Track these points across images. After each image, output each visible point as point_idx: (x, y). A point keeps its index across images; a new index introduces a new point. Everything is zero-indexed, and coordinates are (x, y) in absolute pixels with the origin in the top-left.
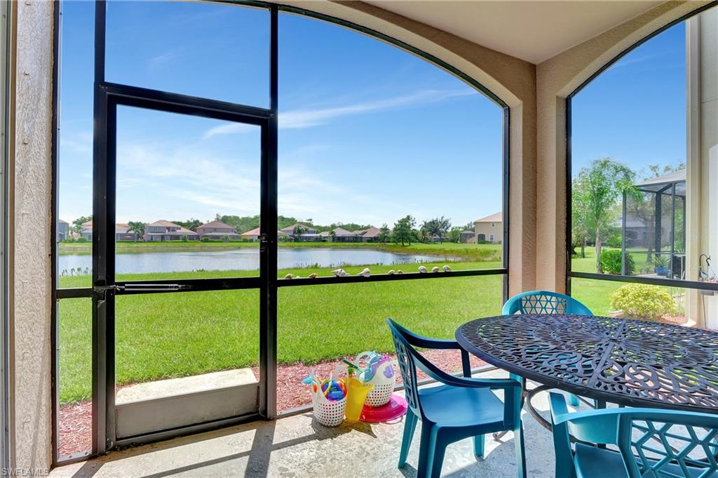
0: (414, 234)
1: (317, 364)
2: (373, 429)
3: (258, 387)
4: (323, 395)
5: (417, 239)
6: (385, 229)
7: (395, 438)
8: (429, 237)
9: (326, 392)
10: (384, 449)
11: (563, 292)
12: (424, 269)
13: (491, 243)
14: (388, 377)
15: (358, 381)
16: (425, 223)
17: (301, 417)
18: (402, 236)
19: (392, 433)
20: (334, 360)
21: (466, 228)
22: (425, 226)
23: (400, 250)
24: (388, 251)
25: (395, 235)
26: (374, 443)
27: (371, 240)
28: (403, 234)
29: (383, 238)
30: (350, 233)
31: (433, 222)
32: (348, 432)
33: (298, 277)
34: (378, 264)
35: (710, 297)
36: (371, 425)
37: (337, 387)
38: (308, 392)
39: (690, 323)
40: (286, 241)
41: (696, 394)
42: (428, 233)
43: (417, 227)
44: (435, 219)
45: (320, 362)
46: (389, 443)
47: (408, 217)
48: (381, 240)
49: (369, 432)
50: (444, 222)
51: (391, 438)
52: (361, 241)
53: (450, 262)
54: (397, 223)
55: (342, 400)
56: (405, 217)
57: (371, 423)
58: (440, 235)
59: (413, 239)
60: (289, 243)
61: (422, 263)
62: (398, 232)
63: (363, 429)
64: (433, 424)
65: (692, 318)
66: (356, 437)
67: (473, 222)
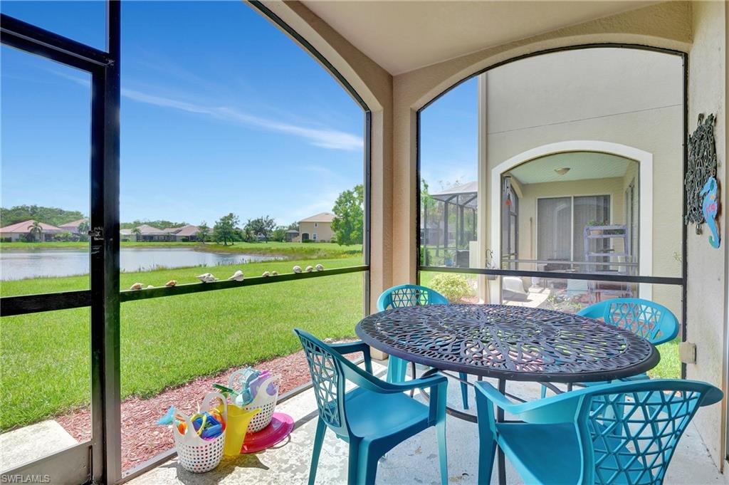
0: (238, 233)
1: (160, 394)
2: (260, 459)
3: (91, 447)
4: (196, 435)
5: (241, 237)
6: (204, 228)
7: (290, 463)
8: (253, 236)
9: (200, 431)
10: (283, 480)
11: (414, 284)
12: (299, 269)
13: (314, 242)
14: (271, 394)
15: (235, 407)
16: (249, 221)
17: (160, 472)
18: (225, 235)
19: (285, 457)
20: (183, 385)
21: (290, 228)
22: (249, 225)
23: (222, 249)
24: (209, 252)
25: (217, 234)
26: (269, 476)
27: (186, 239)
28: (225, 233)
29: (201, 237)
30: (162, 231)
31: (258, 221)
32: (231, 473)
33: (150, 287)
34: (200, 266)
35: (492, 281)
36: (257, 455)
37: (212, 421)
38: (156, 433)
39: (482, 302)
40: (67, 241)
41: (533, 362)
42: (252, 232)
43: (241, 225)
44: (260, 218)
45: (163, 391)
46: (286, 471)
47: (231, 215)
48: (198, 239)
49: (258, 464)
50: (270, 222)
51: (286, 464)
52: (175, 241)
53: (280, 261)
54: (219, 221)
55: (221, 436)
56: (227, 214)
57: (256, 452)
58: (265, 234)
59: (237, 237)
60: (72, 243)
61: (250, 263)
62: (220, 230)
63: (249, 462)
64: (360, 439)
65: (482, 298)
66: (245, 477)
67: (297, 221)
